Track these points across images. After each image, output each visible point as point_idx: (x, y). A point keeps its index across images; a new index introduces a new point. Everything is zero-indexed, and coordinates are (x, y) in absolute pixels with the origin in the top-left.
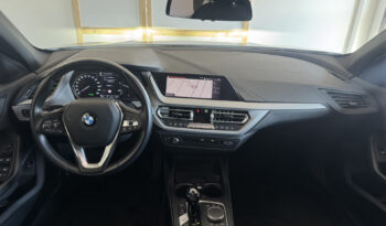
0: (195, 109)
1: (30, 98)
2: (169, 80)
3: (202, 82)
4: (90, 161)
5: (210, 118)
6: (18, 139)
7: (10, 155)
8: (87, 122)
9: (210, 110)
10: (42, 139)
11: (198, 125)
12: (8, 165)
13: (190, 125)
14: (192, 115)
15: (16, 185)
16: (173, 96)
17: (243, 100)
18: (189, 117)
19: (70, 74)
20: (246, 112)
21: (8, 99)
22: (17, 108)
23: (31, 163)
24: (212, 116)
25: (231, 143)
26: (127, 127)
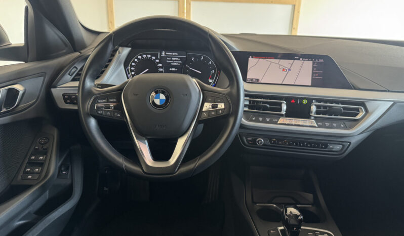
0: (288, 99)
1: (74, 80)
2: (252, 61)
3: (297, 63)
4: (156, 157)
5: (309, 111)
6: (55, 133)
7: (45, 153)
8: (157, 102)
9: (310, 100)
10: (93, 122)
11: (294, 121)
12: (41, 164)
13: (281, 120)
14: (284, 107)
15: (47, 195)
16: (257, 82)
17: (355, 88)
18: (280, 110)
19: (125, 51)
20: (362, 104)
21: (47, 79)
22: (57, 92)
23: (67, 169)
24: (314, 108)
25: (339, 147)
26: (208, 112)
